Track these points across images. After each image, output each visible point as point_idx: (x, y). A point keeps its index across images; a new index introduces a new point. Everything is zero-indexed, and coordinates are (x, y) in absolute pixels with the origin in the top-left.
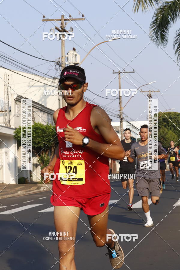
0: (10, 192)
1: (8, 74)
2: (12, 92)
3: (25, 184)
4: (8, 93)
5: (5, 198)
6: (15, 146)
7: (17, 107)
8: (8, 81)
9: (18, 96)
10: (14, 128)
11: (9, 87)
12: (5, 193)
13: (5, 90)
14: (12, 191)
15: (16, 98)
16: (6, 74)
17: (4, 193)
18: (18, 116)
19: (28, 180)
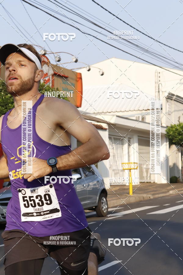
0: (162, 191)
1: (158, 72)
2: (163, 90)
3: (177, 184)
4: (159, 91)
5: (157, 197)
6: (167, 145)
7: (168, 105)
8: (159, 79)
9: (169, 94)
10: (165, 126)
11: (160, 85)
12: (157, 192)
13: (156, 87)
14: (164, 190)
15: (168, 96)
16: (156, 71)
17: (155, 192)
18: (169, 114)
19: (180, 180)
